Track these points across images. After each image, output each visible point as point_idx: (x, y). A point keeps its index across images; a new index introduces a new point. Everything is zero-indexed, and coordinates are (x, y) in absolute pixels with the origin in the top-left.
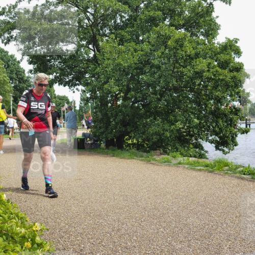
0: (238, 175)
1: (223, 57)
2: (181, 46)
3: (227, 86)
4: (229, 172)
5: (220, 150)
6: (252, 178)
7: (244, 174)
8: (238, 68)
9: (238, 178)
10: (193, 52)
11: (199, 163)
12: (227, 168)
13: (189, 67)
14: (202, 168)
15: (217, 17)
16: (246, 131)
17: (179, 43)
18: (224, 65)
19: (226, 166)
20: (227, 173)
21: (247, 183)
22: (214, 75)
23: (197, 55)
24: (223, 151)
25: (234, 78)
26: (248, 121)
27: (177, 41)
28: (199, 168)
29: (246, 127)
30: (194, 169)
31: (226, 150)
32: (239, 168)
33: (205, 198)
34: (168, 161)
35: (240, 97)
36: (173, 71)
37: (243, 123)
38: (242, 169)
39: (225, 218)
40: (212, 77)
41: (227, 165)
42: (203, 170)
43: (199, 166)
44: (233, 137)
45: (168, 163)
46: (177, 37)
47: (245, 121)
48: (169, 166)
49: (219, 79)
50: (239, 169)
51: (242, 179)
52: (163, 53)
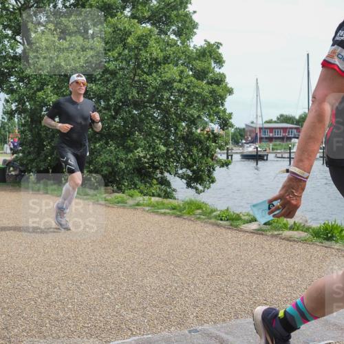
0: (213, 220)
1: (199, 65)
2: (145, 45)
3: (204, 103)
4: (202, 217)
5: (192, 187)
6: (231, 225)
7: (221, 220)
8: (218, 80)
9: (214, 224)
10: (161, 55)
11: (163, 204)
12: (200, 211)
13: (154, 75)
14: (167, 211)
15: (195, 12)
16: (226, 163)
17: (143, 41)
18: (201, 75)
19: (198, 209)
20: (199, 218)
21: (224, 231)
22: (188, 87)
23: (166, 60)
24: (197, 189)
25: (212, 92)
26: (230, 151)
27: (139, 39)
28: (163, 211)
29: (228, 158)
30: (157, 213)
31: (200, 188)
32: (215, 211)
33: (169, 251)
34: (123, 202)
35: (219, 119)
36: (133, 80)
37: (224, 153)
38: (218, 212)
39: (194, 278)
40: (186, 89)
41: (199, 207)
42: (169, 213)
43: (163, 209)
44: (209, 171)
45: (122, 205)
46: (139, 33)
47: (226, 151)
48: (124, 207)
49: (194, 92)
50: (215, 214)
51: (218, 226)
52: (120, 54)
